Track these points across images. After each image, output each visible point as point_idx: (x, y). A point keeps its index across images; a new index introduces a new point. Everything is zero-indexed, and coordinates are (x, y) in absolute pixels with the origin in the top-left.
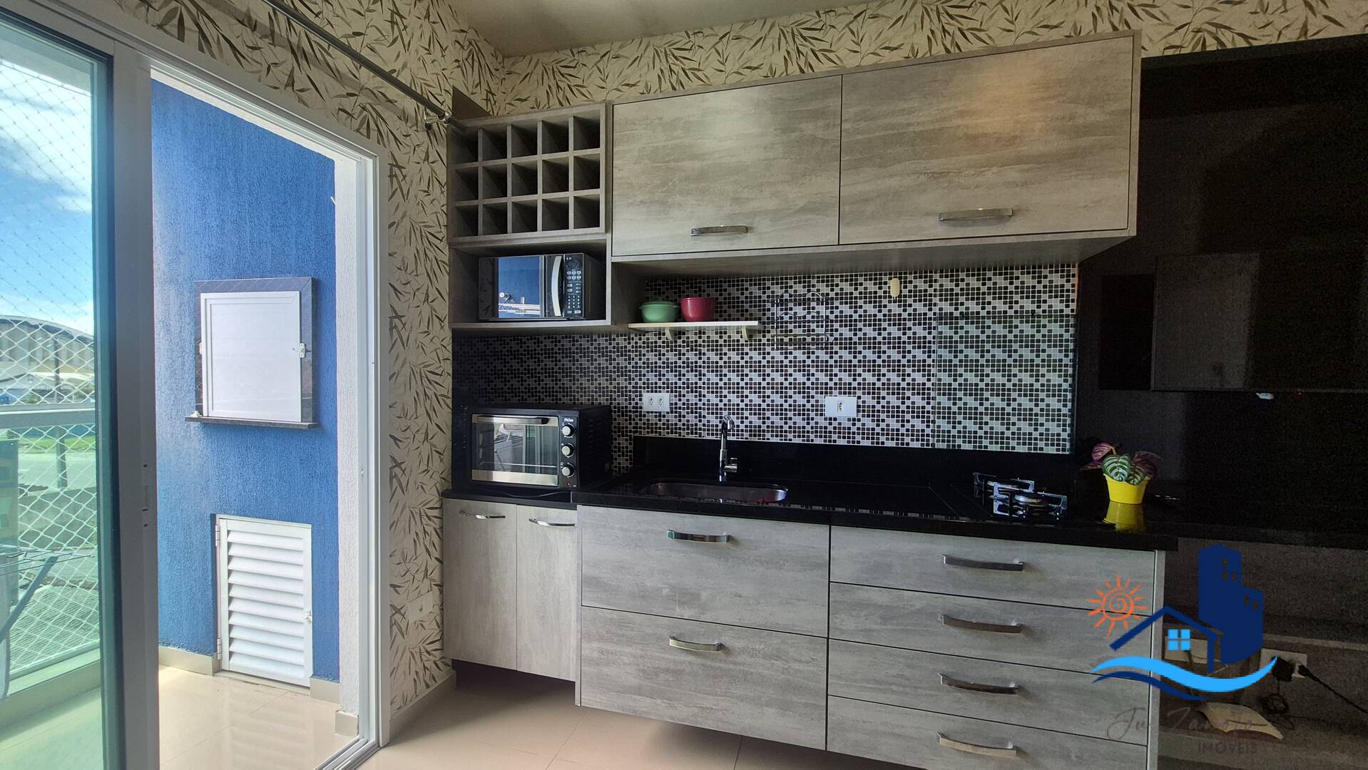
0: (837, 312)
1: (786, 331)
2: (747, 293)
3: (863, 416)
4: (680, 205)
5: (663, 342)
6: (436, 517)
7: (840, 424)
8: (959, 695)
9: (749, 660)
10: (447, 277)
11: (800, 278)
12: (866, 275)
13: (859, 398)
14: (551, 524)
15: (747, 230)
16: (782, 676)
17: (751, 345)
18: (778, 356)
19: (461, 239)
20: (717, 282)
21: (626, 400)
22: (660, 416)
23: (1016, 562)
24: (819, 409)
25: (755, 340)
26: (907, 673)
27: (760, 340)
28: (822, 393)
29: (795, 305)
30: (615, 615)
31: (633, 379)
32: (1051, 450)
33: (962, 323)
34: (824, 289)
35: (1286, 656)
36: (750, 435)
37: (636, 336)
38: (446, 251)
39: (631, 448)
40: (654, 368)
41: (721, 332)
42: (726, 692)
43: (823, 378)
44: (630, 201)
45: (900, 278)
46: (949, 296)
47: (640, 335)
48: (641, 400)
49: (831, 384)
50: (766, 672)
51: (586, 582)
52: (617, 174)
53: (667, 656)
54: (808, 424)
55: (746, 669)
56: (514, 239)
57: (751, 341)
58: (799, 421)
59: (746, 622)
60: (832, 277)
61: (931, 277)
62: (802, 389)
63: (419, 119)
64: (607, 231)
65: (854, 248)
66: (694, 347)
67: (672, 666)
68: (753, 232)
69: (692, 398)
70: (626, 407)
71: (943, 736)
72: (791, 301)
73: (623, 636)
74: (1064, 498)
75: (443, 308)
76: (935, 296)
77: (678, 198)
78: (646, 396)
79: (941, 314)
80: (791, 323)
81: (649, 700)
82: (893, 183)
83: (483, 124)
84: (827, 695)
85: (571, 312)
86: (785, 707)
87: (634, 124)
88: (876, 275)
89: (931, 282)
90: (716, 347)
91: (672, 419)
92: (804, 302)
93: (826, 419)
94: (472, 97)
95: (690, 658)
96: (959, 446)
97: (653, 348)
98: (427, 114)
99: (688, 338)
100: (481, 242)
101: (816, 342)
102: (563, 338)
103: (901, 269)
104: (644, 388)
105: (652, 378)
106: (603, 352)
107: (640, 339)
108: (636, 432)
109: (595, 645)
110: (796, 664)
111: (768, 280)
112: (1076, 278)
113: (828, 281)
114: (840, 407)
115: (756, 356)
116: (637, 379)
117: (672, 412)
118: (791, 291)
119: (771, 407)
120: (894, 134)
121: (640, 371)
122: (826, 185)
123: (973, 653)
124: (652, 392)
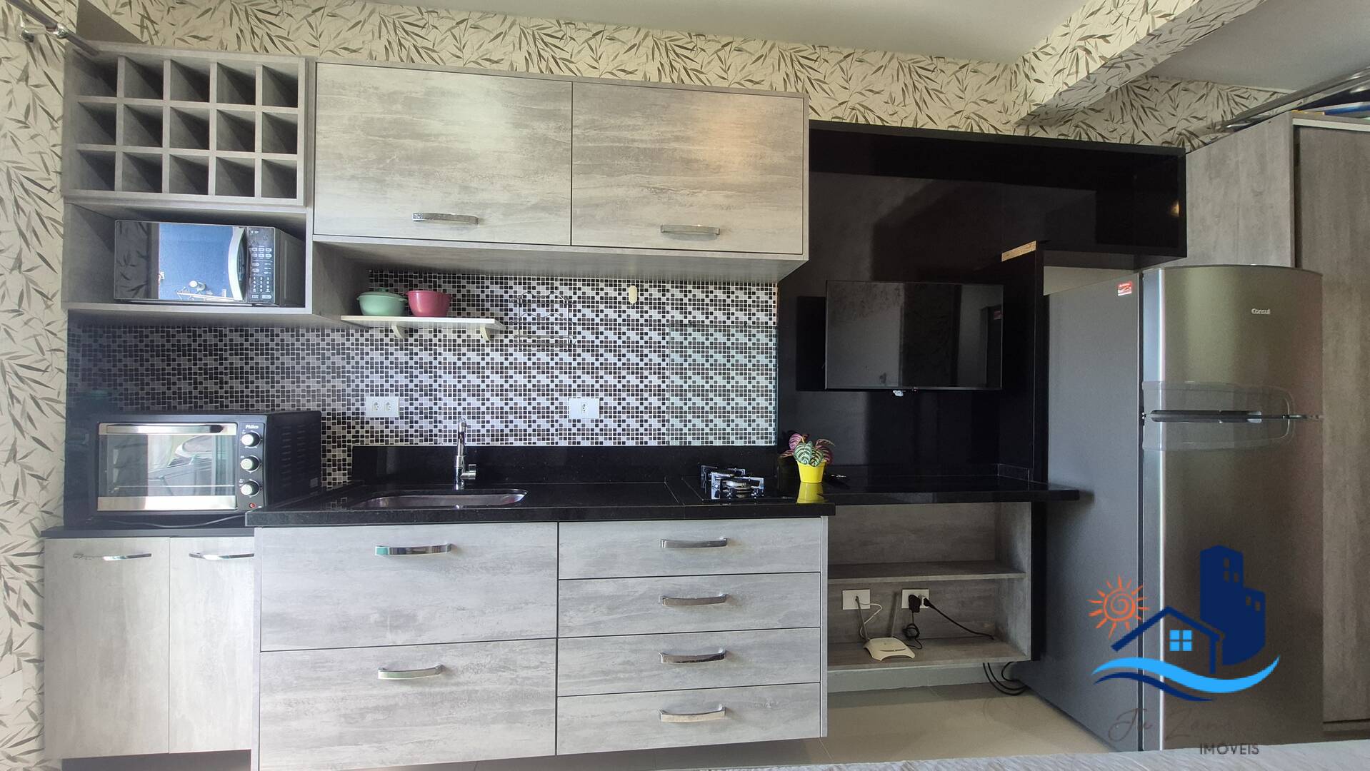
0: (579, 315)
1: (529, 332)
2: (487, 292)
3: (606, 417)
4: (400, 186)
5: (392, 340)
6: (31, 566)
7: (583, 425)
8: (678, 670)
9: (474, 677)
10: (60, 241)
11: (543, 279)
12: (606, 281)
13: (601, 399)
14: (224, 557)
15: (477, 221)
16: (511, 687)
17: (492, 346)
18: (521, 357)
19: (83, 193)
20: (454, 278)
21: (344, 405)
22: (387, 422)
23: (721, 538)
24: (563, 412)
25: (497, 341)
26: (633, 658)
27: (502, 341)
28: (565, 395)
29: (538, 306)
30: (307, 656)
31: (353, 381)
32: (761, 443)
33: (690, 330)
34: (567, 292)
35: (916, 593)
36: (492, 440)
37: (357, 331)
38: (60, 205)
39: (349, 460)
40: (380, 369)
41: (460, 331)
42: (447, 718)
43: (566, 380)
44: (339, 173)
45: (637, 286)
46: (680, 306)
47: (362, 331)
48: (363, 405)
49: (574, 386)
50: (491, 687)
51: (266, 621)
52: (320, 141)
53: (375, 692)
54: (552, 426)
55: (470, 688)
56: (170, 201)
57: (492, 341)
58: (544, 424)
59: (470, 637)
60: (575, 280)
61: (664, 287)
62: (546, 392)
63: (11, 23)
64: (306, 204)
65: (586, 250)
66: (428, 347)
67: (382, 703)
68: (482, 224)
69: (426, 402)
70: (344, 414)
71: (665, 712)
72: (534, 302)
73: (318, 679)
74: (761, 480)
75: (53, 282)
76: (668, 304)
77: (397, 178)
78: (370, 401)
79: (673, 321)
80: (534, 324)
81: (352, 749)
82: (620, 192)
83: (125, 51)
84: (557, 697)
85: (257, 296)
86: (512, 719)
87: (344, 88)
88: (615, 281)
89: (664, 291)
90: (453, 347)
91: (402, 425)
92: (547, 303)
93: (570, 421)
94: (115, 18)
95: (406, 689)
96: (690, 443)
97: (380, 346)
98: (27, 21)
99: (421, 336)
100: (119, 200)
101: (560, 344)
102: (257, 331)
103: (637, 277)
104: (367, 391)
105: (377, 379)
106: (312, 349)
107: (362, 336)
108: (357, 441)
109: (280, 697)
110: (525, 671)
111: (511, 279)
112: (776, 296)
113: (570, 284)
114: (584, 409)
115: (498, 357)
116: (358, 381)
117: (402, 418)
118: (534, 292)
119: (514, 410)
120: (621, 147)
121: (362, 372)
122: (557, 185)
123: (689, 628)
124: (377, 395)
